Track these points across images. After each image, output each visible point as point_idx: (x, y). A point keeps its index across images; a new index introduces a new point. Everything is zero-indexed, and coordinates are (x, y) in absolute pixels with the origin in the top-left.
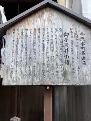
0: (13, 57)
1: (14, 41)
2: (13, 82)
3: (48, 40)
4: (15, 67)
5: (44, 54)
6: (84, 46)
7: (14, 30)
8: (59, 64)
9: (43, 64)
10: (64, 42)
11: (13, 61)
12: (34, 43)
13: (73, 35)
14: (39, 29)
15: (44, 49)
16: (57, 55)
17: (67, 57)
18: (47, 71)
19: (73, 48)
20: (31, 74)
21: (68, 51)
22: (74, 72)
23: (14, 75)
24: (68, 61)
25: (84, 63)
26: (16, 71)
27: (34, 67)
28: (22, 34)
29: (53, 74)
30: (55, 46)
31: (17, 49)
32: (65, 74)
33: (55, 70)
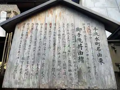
0: (19, 52)
1: (22, 35)
2: (16, 83)
3: (59, 35)
4: (20, 64)
5: (54, 49)
6: (98, 41)
7: (25, 24)
8: (72, 62)
9: (54, 61)
10: (77, 37)
11: (19, 58)
12: (45, 38)
13: (86, 30)
14: (51, 24)
15: (54, 44)
16: (69, 51)
17: (81, 53)
18: (58, 70)
19: (86, 44)
20: (39, 74)
21: (81, 47)
22: (89, 72)
23: (17, 75)
24: (82, 58)
25: (101, 61)
26: (21, 69)
27: (43, 65)
28: (32, 29)
29: (65, 73)
30: (66, 41)
31: (25, 44)
32: (79, 73)
33: (68, 69)
